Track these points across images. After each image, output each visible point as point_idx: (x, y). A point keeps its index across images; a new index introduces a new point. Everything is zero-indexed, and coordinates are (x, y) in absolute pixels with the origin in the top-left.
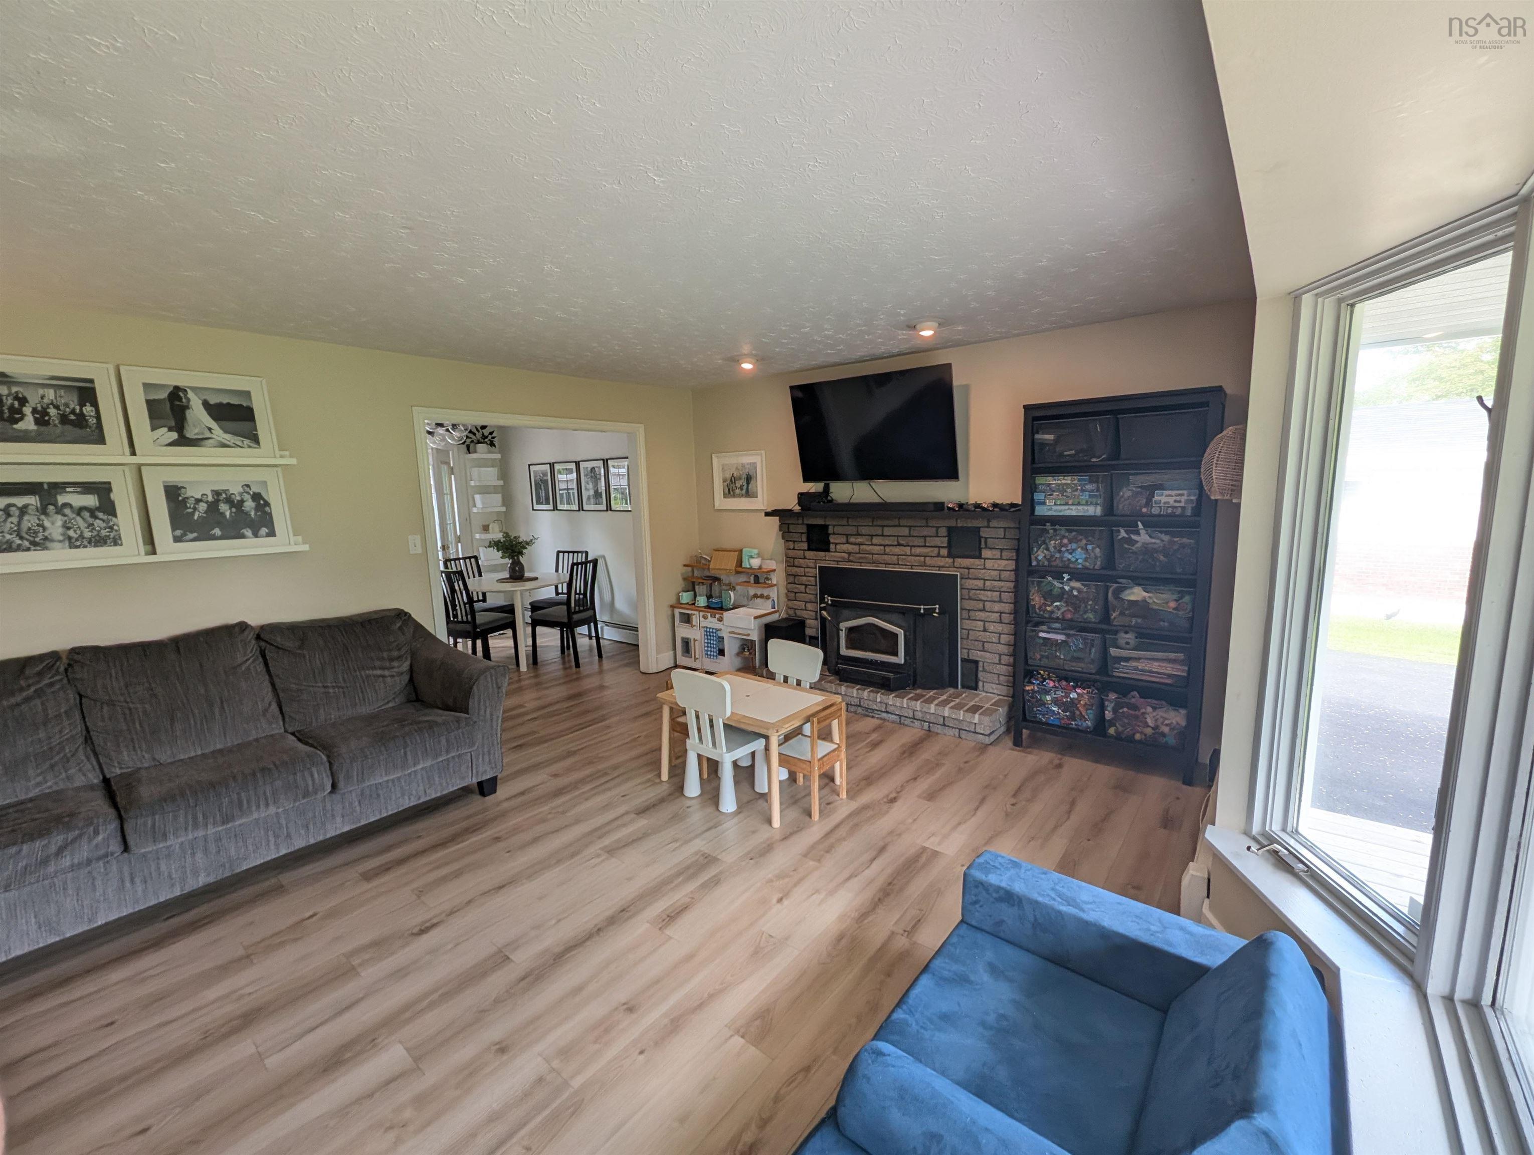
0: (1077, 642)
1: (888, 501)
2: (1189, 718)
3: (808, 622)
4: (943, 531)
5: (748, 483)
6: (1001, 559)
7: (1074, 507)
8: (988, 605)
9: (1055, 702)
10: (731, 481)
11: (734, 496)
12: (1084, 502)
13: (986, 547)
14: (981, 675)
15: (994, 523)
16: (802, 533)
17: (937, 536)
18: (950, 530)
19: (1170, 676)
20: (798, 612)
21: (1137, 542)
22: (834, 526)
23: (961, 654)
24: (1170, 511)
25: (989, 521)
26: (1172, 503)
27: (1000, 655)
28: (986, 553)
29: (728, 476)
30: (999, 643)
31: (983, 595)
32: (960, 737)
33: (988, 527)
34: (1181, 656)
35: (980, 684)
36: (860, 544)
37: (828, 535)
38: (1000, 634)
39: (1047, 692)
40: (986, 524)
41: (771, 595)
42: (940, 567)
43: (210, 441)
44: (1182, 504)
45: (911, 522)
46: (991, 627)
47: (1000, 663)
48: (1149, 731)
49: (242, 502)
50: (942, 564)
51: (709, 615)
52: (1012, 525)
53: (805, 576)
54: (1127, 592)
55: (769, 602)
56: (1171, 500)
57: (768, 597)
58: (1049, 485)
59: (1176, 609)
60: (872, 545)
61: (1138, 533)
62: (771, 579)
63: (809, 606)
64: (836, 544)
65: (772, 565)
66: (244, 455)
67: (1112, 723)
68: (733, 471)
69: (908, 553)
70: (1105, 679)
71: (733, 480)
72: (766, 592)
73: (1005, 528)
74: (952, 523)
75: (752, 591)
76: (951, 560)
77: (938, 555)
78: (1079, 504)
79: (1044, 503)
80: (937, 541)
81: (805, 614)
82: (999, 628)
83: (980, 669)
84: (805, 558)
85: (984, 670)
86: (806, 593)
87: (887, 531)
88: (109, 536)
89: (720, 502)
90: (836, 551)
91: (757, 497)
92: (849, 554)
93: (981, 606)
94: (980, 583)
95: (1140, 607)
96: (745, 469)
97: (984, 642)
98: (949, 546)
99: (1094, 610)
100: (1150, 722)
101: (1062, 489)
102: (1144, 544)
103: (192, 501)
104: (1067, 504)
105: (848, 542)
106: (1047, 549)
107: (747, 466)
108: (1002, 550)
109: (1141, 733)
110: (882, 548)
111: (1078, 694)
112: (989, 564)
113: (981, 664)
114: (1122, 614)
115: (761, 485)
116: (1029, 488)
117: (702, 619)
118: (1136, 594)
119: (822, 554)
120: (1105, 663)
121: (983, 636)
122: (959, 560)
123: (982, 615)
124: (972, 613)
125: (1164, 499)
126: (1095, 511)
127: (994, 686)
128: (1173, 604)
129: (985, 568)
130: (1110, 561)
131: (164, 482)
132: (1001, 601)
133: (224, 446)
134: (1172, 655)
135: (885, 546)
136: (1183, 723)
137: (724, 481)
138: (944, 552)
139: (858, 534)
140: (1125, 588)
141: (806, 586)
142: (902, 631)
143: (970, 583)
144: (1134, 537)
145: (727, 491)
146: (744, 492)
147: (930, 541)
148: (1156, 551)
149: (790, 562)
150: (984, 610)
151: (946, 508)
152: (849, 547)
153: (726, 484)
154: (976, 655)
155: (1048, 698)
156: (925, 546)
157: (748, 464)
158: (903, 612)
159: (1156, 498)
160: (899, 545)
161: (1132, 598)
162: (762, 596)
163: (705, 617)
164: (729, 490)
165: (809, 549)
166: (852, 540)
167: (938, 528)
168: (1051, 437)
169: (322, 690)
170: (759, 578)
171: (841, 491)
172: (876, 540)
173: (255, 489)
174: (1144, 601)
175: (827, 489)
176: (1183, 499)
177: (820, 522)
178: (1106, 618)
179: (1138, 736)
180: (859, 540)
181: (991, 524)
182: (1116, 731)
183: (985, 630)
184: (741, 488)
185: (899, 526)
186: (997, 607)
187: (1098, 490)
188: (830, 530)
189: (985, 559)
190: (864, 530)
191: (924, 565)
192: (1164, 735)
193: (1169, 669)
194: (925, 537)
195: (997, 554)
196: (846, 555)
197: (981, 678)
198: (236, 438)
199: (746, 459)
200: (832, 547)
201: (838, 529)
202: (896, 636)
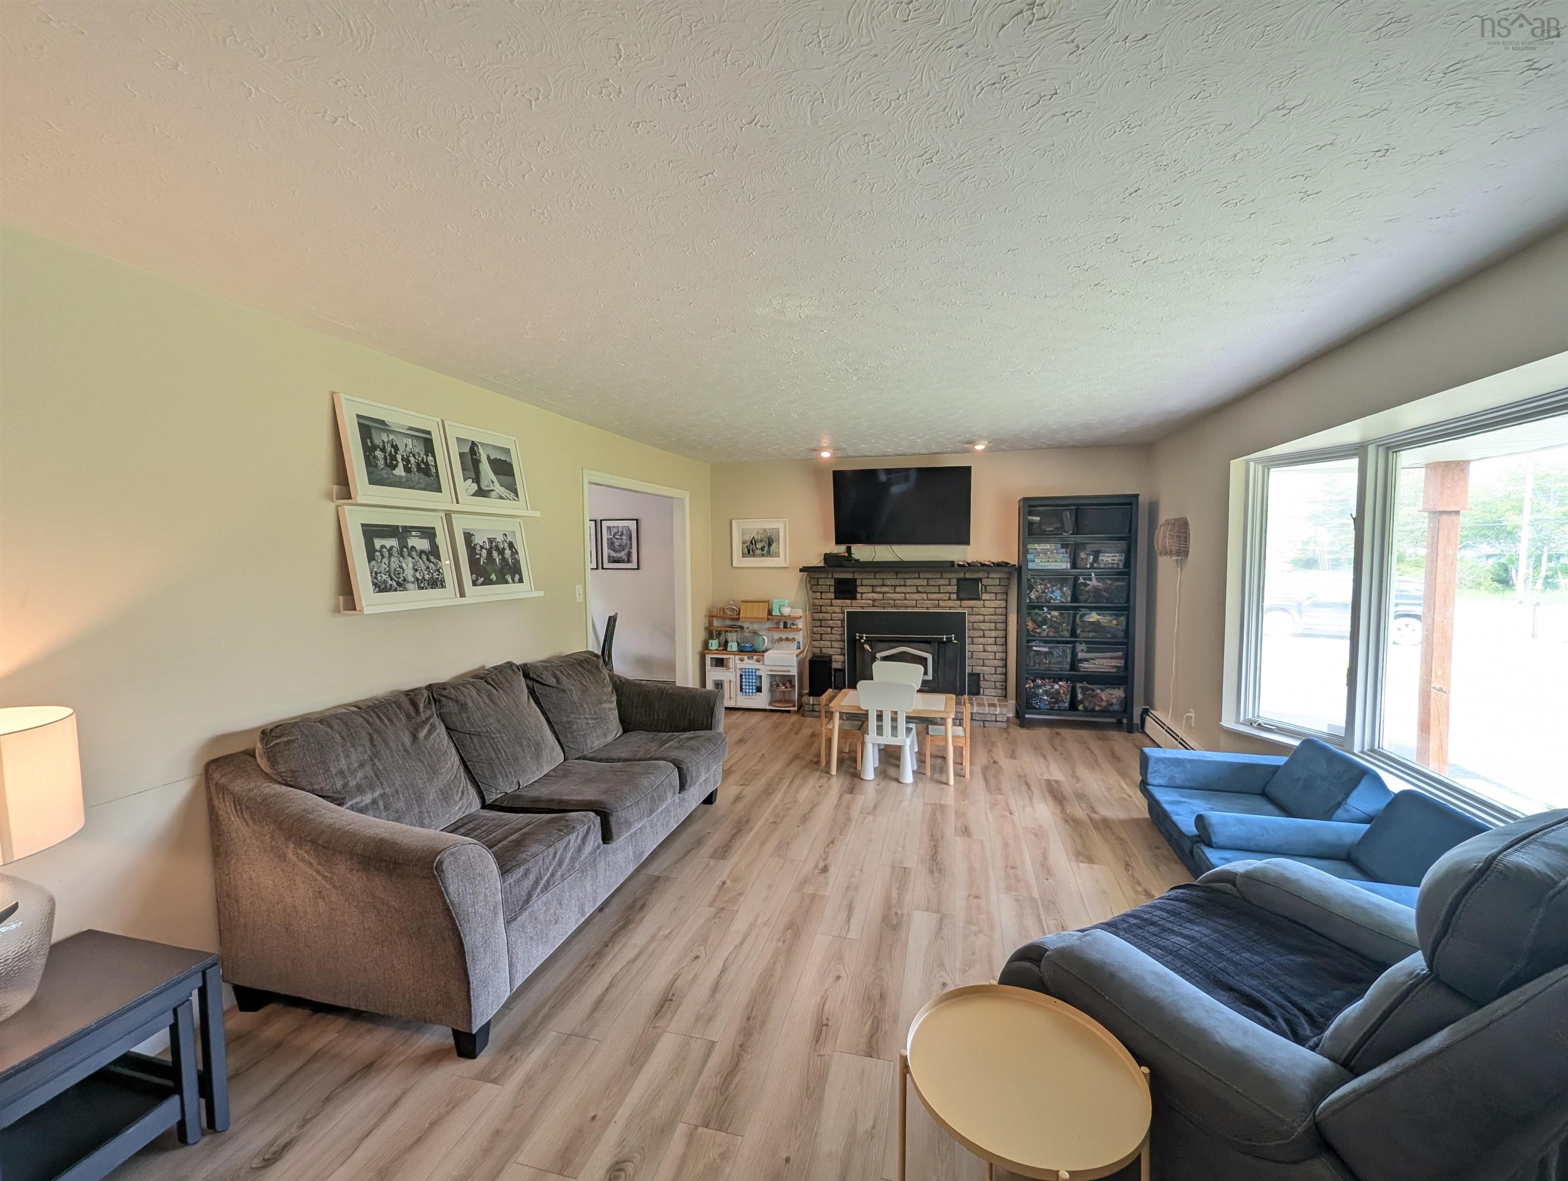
0: (1058, 651)
1: (905, 560)
2: (1125, 692)
3: (834, 657)
4: (954, 582)
5: (770, 545)
6: (996, 600)
7: (1053, 564)
8: (987, 633)
9: (1046, 692)
10: (752, 542)
11: (754, 556)
12: (1059, 560)
13: (986, 592)
14: (982, 684)
15: (993, 575)
16: (830, 585)
17: (950, 585)
18: (959, 580)
19: (1115, 667)
20: (824, 650)
21: (1089, 585)
22: (862, 579)
23: (968, 670)
24: (1110, 566)
25: (988, 574)
26: (1110, 561)
27: (996, 667)
28: (985, 596)
29: (748, 538)
30: (995, 659)
31: (982, 626)
32: (984, 727)
33: (988, 578)
34: (1120, 654)
35: (982, 690)
36: (883, 593)
37: (856, 586)
38: (995, 653)
39: (1039, 687)
40: (986, 576)
41: (797, 637)
42: (950, 608)
43: (493, 493)
44: (1116, 562)
45: (928, 575)
46: (989, 648)
47: (996, 674)
48: (1104, 704)
49: (504, 549)
50: (952, 605)
51: (746, 657)
52: (1005, 576)
53: (832, 620)
54: (1087, 616)
55: (795, 645)
56: (1109, 560)
57: (794, 639)
58: (1036, 549)
59: (1117, 625)
60: (895, 593)
61: (1090, 579)
62: (797, 624)
63: (835, 644)
64: (862, 593)
65: (799, 612)
66: (508, 507)
67: (1081, 702)
68: (754, 534)
69: (925, 598)
70: (1076, 673)
71: (753, 542)
72: (791, 636)
73: (1000, 579)
74: (961, 576)
75: (777, 636)
76: (958, 602)
77: (950, 599)
78: (1056, 562)
79: (1034, 561)
80: (950, 589)
81: (831, 651)
82: (995, 648)
83: (982, 679)
84: (832, 605)
85: (985, 680)
86: (832, 633)
87: (909, 582)
88: (437, 579)
89: (738, 560)
90: (862, 599)
91: (779, 556)
92: (874, 600)
93: (981, 633)
94: (981, 618)
95: (1096, 625)
96: (767, 533)
97: (983, 660)
98: (958, 593)
99: (1067, 630)
100: (1104, 699)
101: (1045, 552)
102: (1094, 587)
103: (478, 548)
104: (1049, 561)
105: (873, 592)
106: (1037, 591)
107: (768, 531)
108: (996, 593)
109: (1099, 706)
110: (903, 595)
111: (1060, 686)
112: (987, 604)
113: (981, 675)
114: (1083, 631)
115: (783, 546)
116: (1023, 552)
117: (738, 662)
118: (1094, 617)
119: (848, 601)
120: (1074, 663)
121: (983, 655)
122: (965, 602)
123: (982, 640)
124: (974, 639)
125: (1105, 559)
126: (1065, 565)
127: (993, 690)
128: (1115, 622)
129: (984, 607)
130: (1075, 599)
131: (463, 529)
132: (996, 629)
133: (502, 498)
134: (1114, 654)
135: (905, 593)
136: (1123, 695)
137: (743, 543)
138: (954, 596)
139: (883, 585)
140: (1087, 614)
141: (832, 628)
142: (931, 656)
143: (973, 618)
144: (1088, 582)
145: (746, 551)
146: (765, 552)
147: (943, 589)
148: (1101, 590)
149: (816, 609)
150: (984, 636)
151: (956, 565)
152: (875, 596)
153: (745, 545)
154: (978, 669)
155: (1041, 691)
156: (940, 593)
157: (770, 529)
158: (928, 642)
159: (1101, 558)
160: (918, 592)
161: (1091, 620)
162: (787, 639)
163: (742, 660)
164: (749, 551)
165: (836, 598)
166: (878, 589)
167: (950, 579)
168: (1038, 519)
169: (585, 721)
170: (786, 624)
171: (862, 552)
172: (898, 589)
173: (510, 539)
174: (1098, 621)
175: (849, 550)
176: (1116, 559)
177: (848, 576)
178: (1073, 634)
179: (1097, 708)
180: (885, 589)
181: (990, 576)
182: (1084, 707)
183: (984, 651)
184: (762, 549)
185: (919, 578)
186: (993, 634)
187: (1066, 553)
188: (858, 582)
189: (984, 600)
190: (888, 582)
191: (938, 606)
192: (1111, 705)
193: (1114, 663)
194: (939, 586)
195: (993, 596)
196: (871, 602)
197: (982, 686)
198: (507, 491)
199: (768, 525)
200: (859, 596)
201: (865, 582)
202: (926, 659)
